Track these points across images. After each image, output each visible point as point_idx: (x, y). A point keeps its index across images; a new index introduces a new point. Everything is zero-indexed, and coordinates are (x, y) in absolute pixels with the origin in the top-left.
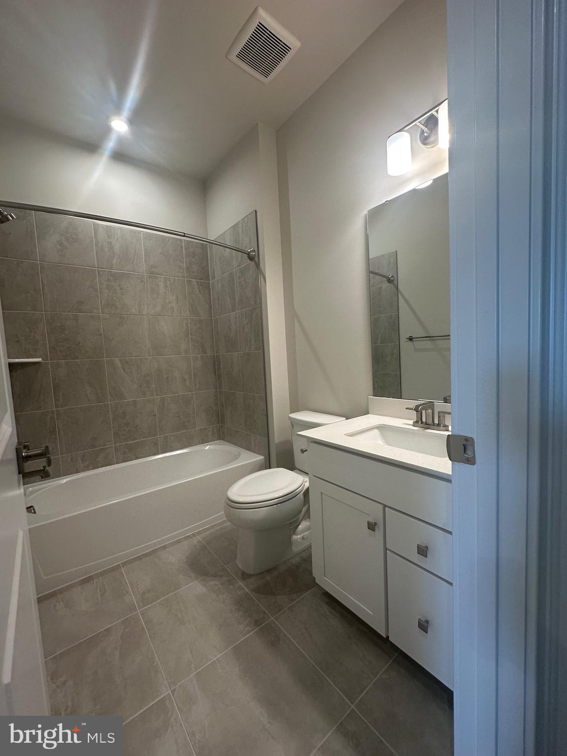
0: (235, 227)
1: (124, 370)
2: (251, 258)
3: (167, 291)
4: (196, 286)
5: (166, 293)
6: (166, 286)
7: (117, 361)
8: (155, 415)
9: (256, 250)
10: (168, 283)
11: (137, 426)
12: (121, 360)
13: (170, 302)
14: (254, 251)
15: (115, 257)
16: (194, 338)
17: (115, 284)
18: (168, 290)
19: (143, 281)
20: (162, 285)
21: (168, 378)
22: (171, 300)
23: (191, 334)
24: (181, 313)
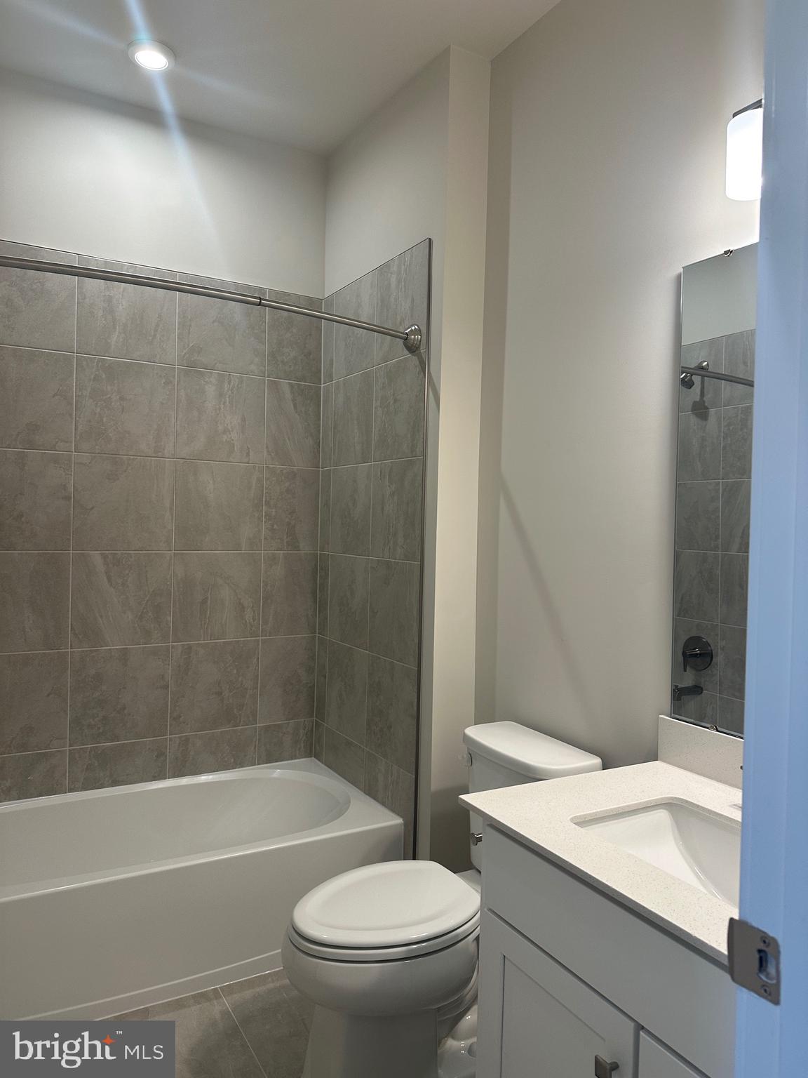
0: (384, 269)
1: (109, 579)
2: (412, 348)
3: (222, 406)
4: (288, 396)
5: (220, 409)
6: (221, 395)
7: (96, 557)
8: (166, 687)
9: (424, 329)
10: (226, 385)
11: (124, 708)
12: (105, 557)
13: (225, 431)
14: (418, 332)
15: (115, 328)
16: (274, 513)
17: (109, 388)
18: (224, 403)
19: (171, 382)
20: (211, 390)
21: (204, 601)
22: (229, 427)
23: (267, 503)
24: (248, 454)
